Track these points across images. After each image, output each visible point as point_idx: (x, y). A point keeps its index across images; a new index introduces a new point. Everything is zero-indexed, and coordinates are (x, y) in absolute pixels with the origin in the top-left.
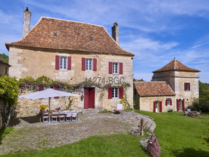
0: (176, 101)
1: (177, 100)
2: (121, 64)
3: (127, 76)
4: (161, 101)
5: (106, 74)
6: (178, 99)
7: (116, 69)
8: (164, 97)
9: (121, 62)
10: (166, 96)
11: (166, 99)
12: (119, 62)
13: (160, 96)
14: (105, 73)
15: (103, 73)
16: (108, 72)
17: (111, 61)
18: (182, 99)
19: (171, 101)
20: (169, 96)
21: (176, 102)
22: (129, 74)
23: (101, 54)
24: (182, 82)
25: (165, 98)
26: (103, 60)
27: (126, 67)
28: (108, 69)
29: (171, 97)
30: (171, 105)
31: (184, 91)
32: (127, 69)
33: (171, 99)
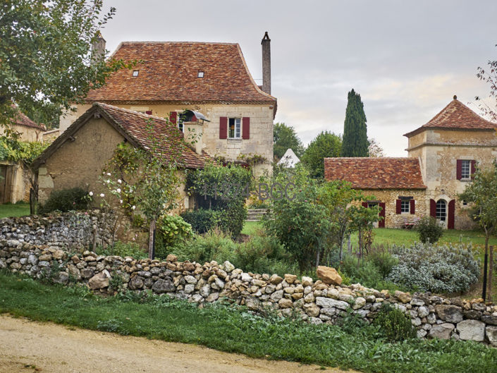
0: (428, 203)
1: (432, 201)
2: (246, 121)
3: (260, 143)
4: (383, 201)
5: (214, 139)
6: (436, 201)
7: (238, 131)
8: (392, 193)
9: (246, 115)
10: (399, 189)
11: (397, 198)
12: (243, 116)
13: (381, 189)
14: (212, 137)
15: (208, 137)
16: (218, 135)
17: (224, 116)
18: (448, 200)
19: (413, 202)
20: (408, 190)
21: (428, 207)
22: (264, 139)
23: (203, 103)
24: (448, 157)
25: (395, 196)
26: (208, 113)
27: (257, 126)
28: (218, 130)
29: (412, 194)
30: (413, 212)
31: (457, 182)
32: (259, 130)
33: (412, 198)
